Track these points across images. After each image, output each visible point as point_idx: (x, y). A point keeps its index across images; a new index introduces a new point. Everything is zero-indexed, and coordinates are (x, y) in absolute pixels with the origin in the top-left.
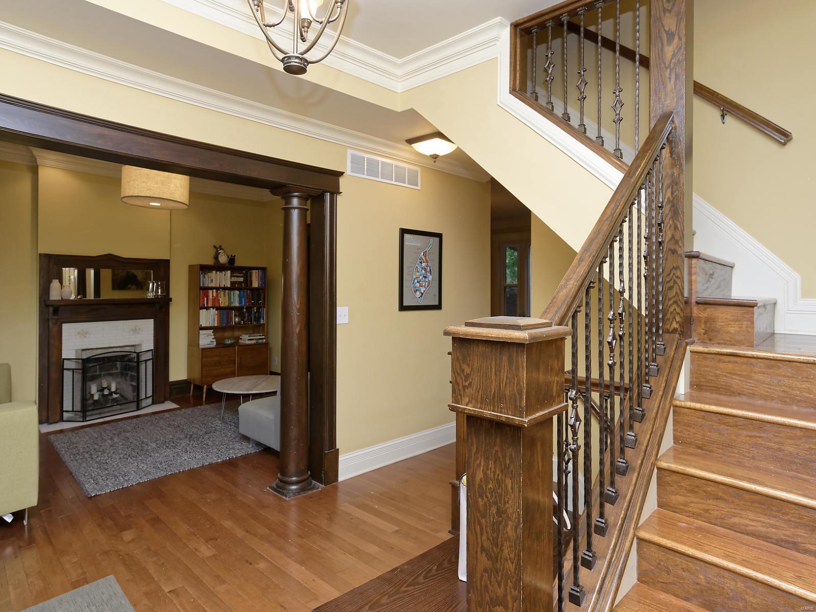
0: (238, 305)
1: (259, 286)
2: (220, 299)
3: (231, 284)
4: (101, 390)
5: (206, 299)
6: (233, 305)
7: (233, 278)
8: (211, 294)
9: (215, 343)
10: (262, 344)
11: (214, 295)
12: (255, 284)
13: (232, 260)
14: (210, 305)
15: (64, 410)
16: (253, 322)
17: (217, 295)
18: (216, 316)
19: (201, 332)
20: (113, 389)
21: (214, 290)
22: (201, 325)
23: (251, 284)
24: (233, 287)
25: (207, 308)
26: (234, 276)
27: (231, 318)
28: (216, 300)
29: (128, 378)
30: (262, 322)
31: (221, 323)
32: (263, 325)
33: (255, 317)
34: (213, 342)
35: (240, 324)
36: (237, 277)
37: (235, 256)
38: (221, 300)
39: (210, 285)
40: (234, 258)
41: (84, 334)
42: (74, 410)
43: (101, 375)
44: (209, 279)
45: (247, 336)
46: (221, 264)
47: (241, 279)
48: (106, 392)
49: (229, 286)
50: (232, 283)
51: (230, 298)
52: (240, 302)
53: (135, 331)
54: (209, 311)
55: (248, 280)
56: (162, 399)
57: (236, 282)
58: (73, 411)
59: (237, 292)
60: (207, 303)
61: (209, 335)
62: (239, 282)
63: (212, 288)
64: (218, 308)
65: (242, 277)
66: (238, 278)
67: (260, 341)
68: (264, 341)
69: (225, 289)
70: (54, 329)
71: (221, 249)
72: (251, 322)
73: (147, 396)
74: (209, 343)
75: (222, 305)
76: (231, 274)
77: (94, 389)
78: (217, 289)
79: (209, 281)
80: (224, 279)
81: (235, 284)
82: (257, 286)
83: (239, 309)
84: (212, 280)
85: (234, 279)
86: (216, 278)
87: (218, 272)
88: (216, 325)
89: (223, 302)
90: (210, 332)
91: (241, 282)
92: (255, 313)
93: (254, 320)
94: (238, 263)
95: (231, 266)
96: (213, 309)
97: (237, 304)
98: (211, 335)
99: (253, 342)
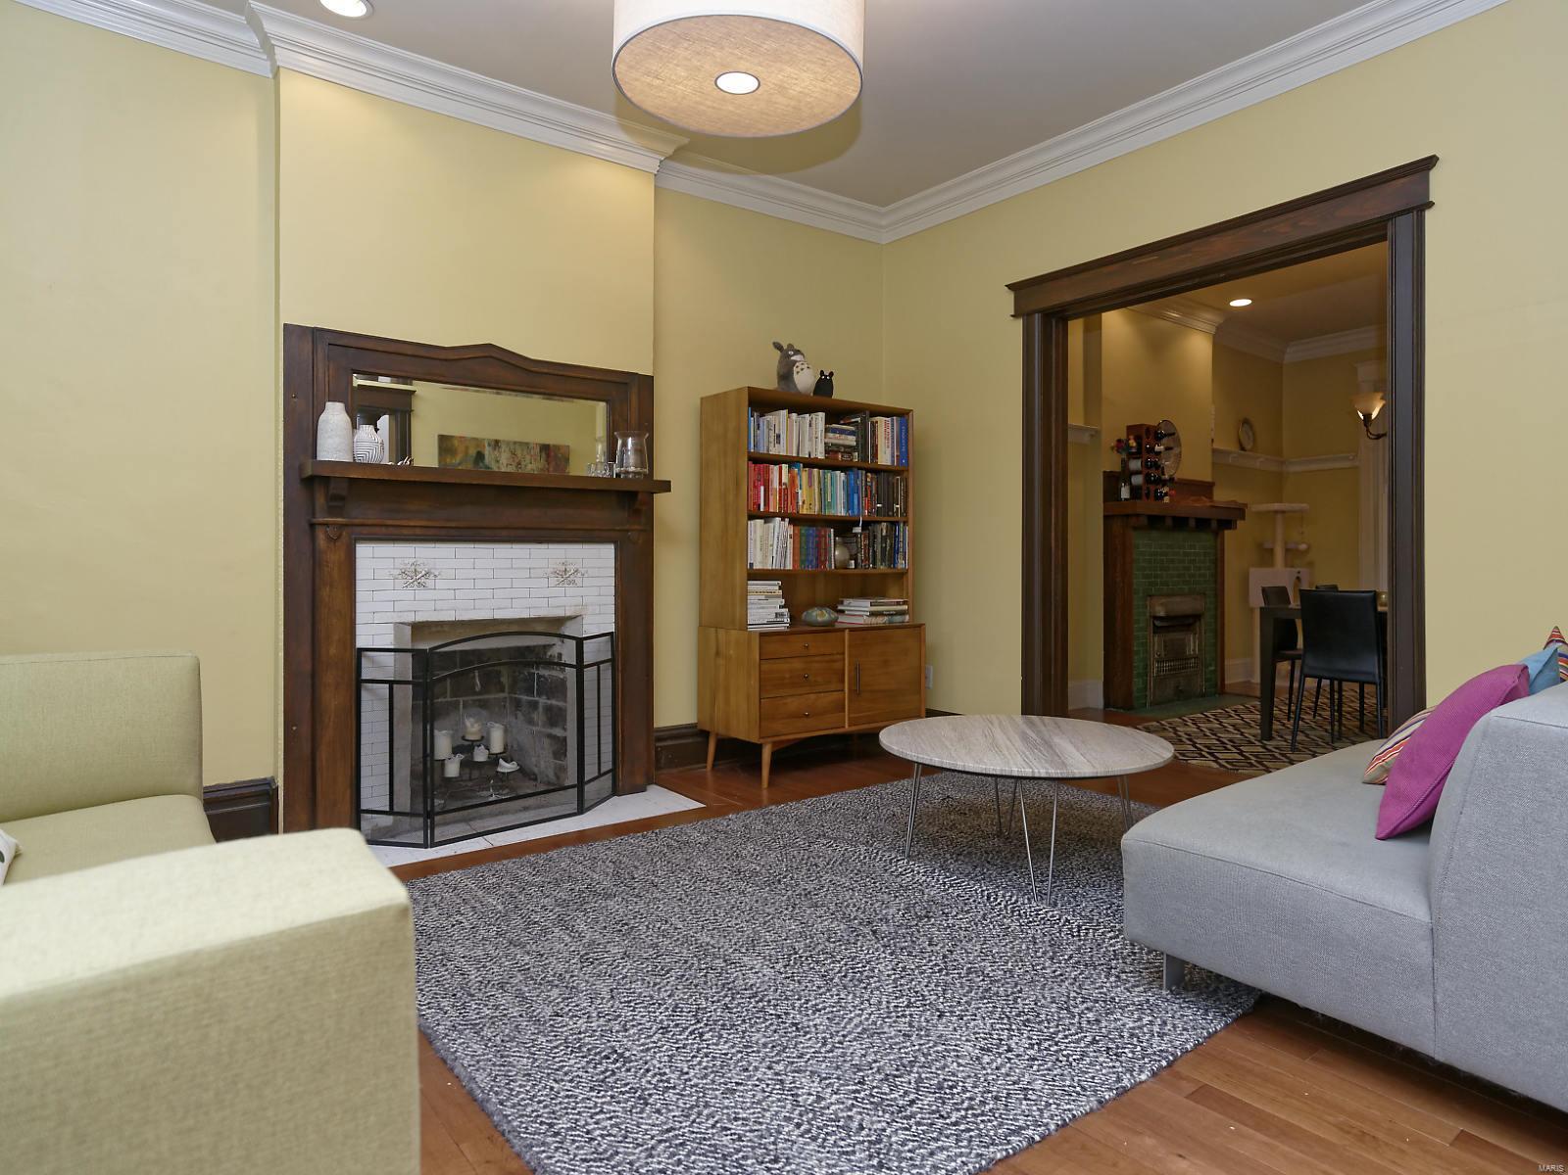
0: (843, 514)
1: (893, 461)
2: (800, 491)
3: (826, 452)
4: (464, 748)
5: (762, 488)
6: (829, 512)
7: (831, 435)
8: (779, 475)
9: (787, 620)
10: (902, 627)
11: (785, 479)
12: (885, 458)
13: (824, 384)
14: (774, 508)
15: (363, 807)
16: (879, 563)
17: (792, 480)
18: (790, 541)
19: (754, 586)
20: (497, 746)
21: (785, 467)
22: (751, 565)
23: (875, 455)
24: (831, 462)
25: (767, 517)
26: (834, 431)
27: (827, 551)
28: (788, 493)
29: (539, 716)
30: (901, 564)
31: (802, 562)
32: (902, 574)
33: (883, 550)
34: (782, 615)
35: (846, 567)
36: (842, 432)
37: (831, 374)
38: (802, 494)
39: (773, 451)
40: (831, 379)
41: (416, 578)
42: (396, 809)
43: (458, 702)
44: (772, 433)
45: (867, 603)
46: (799, 393)
47: (851, 440)
48: (480, 755)
49: (821, 456)
50: (830, 450)
51: (822, 492)
52: (849, 505)
53: (565, 576)
54: (771, 525)
55: (866, 443)
56: (639, 780)
57: (838, 446)
58: (391, 812)
59: (840, 476)
60: (767, 503)
61: (769, 596)
62: (845, 446)
63: (778, 461)
64: (796, 520)
65: (852, 433)
66: (843, 436)
67: (898, 619)
68: (907, 617)
69: (810, 464)
70: (334, 557)
71: (797, 352)
72: (874, 563)
73: (602, 771)
74: (772, 618)
75: (804, 511)
76: (828, 421)
77: (443, 745)
78: (792, 462)
79: (772, 440)
80: (810, 435)
81: (837, 452)
82: (889, 464)
83: (843, 527)
84: (778, 436)
85: (835, 439)
86: (789, 430)
87: (794, 415)
88: (789, 566)
89: (807, 501)
90: (774, 586)
91: (850, 447)
92: (884, 539)
93: (883, 560)
94: (841, 393)
95: (822, 400)
96: (783, 520)
97: (840, 511)
98: (777, 597)
99: (881, 621)
